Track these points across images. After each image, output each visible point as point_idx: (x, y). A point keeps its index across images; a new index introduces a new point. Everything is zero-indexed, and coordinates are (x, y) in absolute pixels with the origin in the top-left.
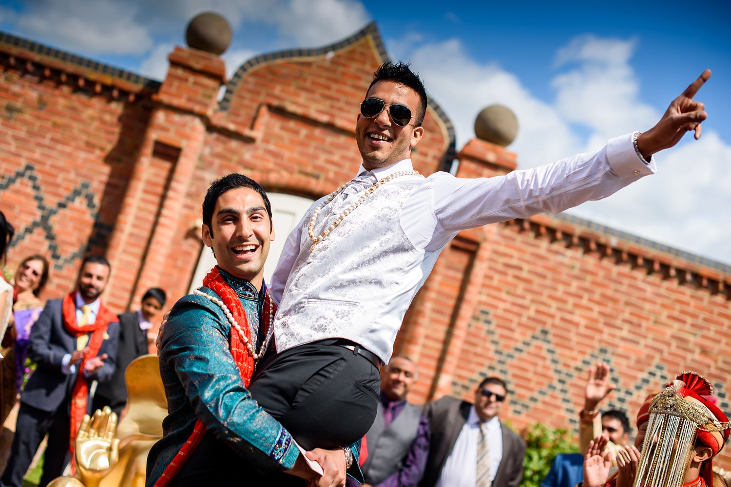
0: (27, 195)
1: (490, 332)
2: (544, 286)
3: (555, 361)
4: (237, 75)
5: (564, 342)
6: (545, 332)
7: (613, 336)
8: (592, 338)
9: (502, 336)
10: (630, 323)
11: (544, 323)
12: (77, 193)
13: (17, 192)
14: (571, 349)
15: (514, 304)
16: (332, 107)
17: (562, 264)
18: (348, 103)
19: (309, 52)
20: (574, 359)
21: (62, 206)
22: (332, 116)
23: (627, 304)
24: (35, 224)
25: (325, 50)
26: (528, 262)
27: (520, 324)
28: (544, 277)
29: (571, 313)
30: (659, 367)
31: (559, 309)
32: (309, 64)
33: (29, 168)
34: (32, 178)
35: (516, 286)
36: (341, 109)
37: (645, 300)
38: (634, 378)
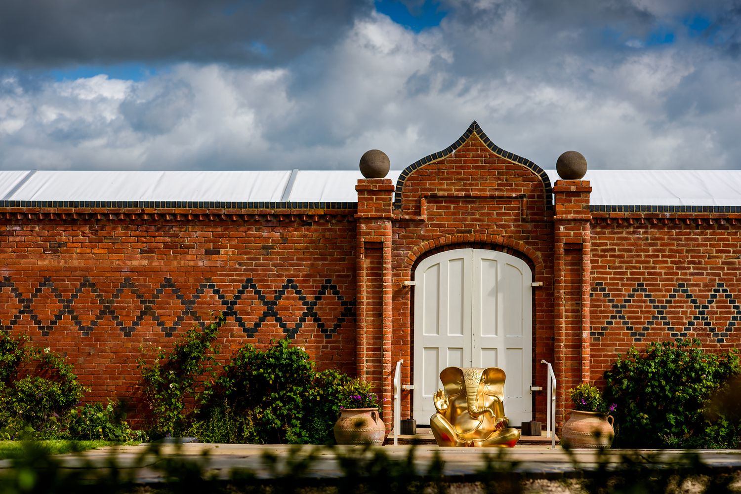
0: (294, 298)
1: (606, 295)
2: (632, 257)
3: (651, 301)
4: (399, 183)
5: (655, 287)
6: (640, 285)
7: (685, 274)
8: (672, 280)
9: (614, 296)
10: (694, 263)
11: (639, 279)
12: (324, 287)
13: (287, 298)
14: (661, 291)
15: (615, 273)
16: (465, 185)
17: (639, 238)
18: (474, 179)
19: (440, 154)
20: (664, 296)
21: (318, 298)
22: (467, 190)
23: (688, 251)
24: (305, 315)
25: (449, 150)
26: (617, 245)
27: (623, 285)
28: (630, 251)
29: (654, 268)
30: (719, 285)
31: (646, 268)
32: (442, 162)
33: (289, 281)
34: (294, 287)
35: (614, 262)
36: (471, 185)
37: (698, 245)
38: (706, 297)
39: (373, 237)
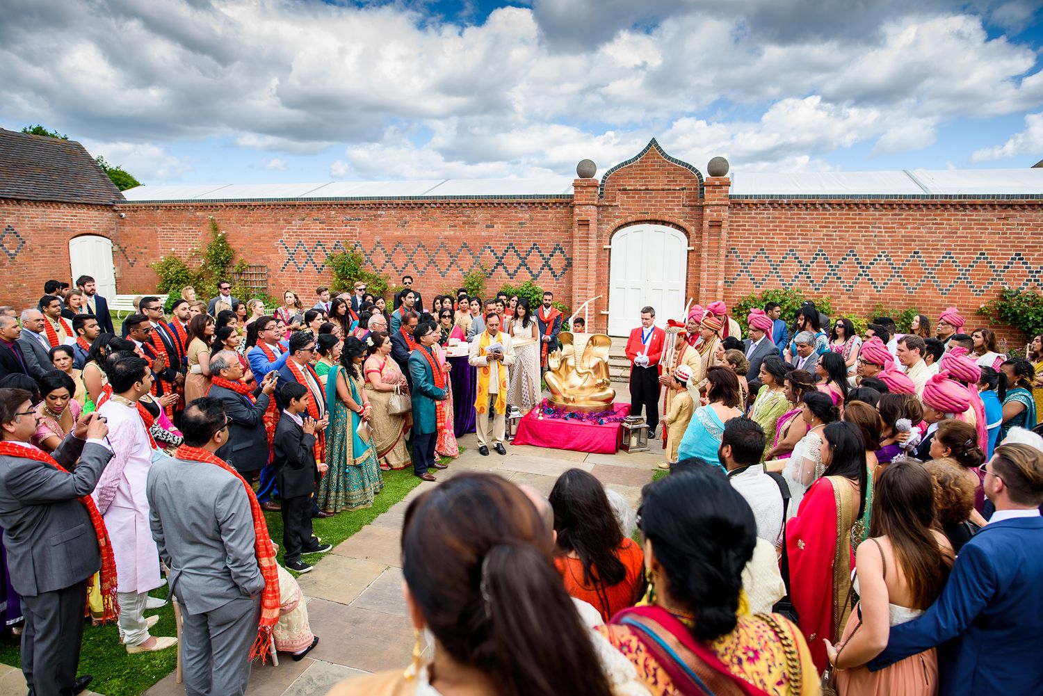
0: (537, 255)
1: (737, 256)
2: (757, 230)
3: (769, 261)
4: (603, 181)
5: (772, 252)
6: (762, 250)
7: (795, 243)
8: (785, 246)
9: (743, 257)
10: (802, 235)
11: (761, 246)
12: (555, 249)
13: (533, 255)
14: (777, 254)
15: (745, 242)
16: (645, 181)
17: (763, 218)
18: (651, 178)
19: (630, 161)
20: (778, 258)
21: (551, 256)
22: (647, 185)
23: (798, 227)
24: (544, 265)
25: (636, 158)
26: (747, 222)
27: (750, 249)
28: (756, 226)
29: (772, 238)
30: (819, 251)
31: (767, 238)
32: (631, 167)
33: (535, 245)
34: (537, 248)
35: (744, 233)
36: (649, 181)
37: (806, 223)
38: (810, 258)
39: (583, 217)
